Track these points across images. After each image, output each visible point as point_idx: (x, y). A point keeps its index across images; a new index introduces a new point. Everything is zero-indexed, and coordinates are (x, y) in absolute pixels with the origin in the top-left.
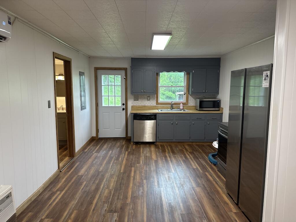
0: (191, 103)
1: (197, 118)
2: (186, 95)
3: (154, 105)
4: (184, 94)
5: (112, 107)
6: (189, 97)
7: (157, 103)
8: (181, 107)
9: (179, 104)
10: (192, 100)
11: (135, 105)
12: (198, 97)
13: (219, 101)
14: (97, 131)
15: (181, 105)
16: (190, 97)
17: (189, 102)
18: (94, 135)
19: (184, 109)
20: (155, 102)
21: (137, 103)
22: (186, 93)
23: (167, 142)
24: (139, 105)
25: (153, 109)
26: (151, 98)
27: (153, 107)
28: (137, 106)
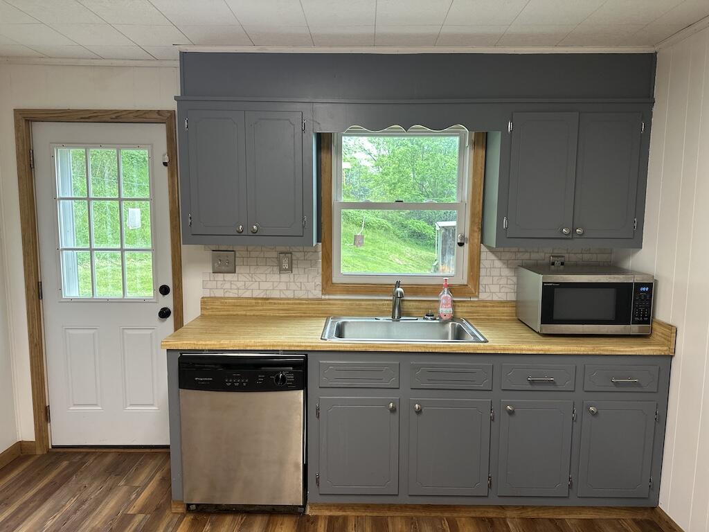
0: (495, 288)
1: (532, 382)
2: (466, 246)
3: (311, 296)
4: (461, 244)
5: (108, 301)
6: (483, 256)
7: (328, 283)
8: (445, 310)
9: (436, 289)
10: (496, 272)
11: (219, 293)
12: (526, 256)
13: (650, 285)
14: (43, 414)
15: (445, 296)
16: (488, 259)
17: (484, 280)
18: (27, 432)
19: (459, 315)
20: (319, 280)
21: (227, 286)
22: (467, 235)
23: (367, 507)
24: (237, 296)
25: (304, 313)
26: (299, 261)
27: (305, 306)
28: (230, 301)
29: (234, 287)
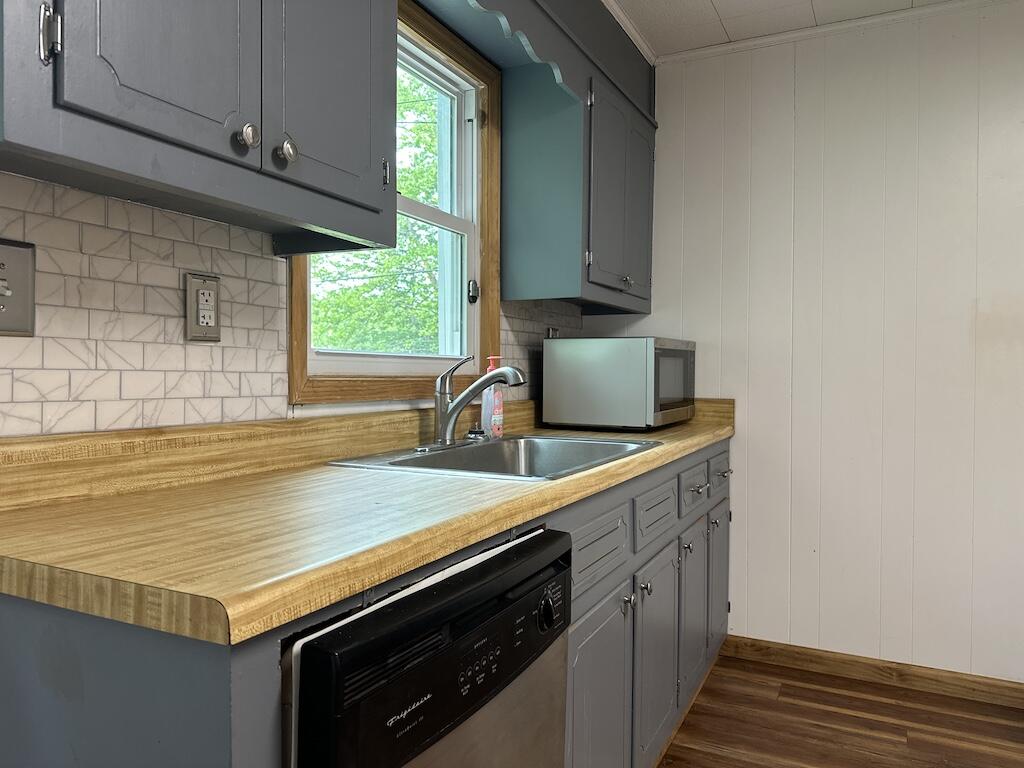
2: (478, 301)
4: (472, 301)
8: (499, 418)
22: (478, 283)
24: (35, 429)
25: (262, 464)
26: (237, 307)
27: (263, 443)
28: (26, 448)
29: (24, 392)
